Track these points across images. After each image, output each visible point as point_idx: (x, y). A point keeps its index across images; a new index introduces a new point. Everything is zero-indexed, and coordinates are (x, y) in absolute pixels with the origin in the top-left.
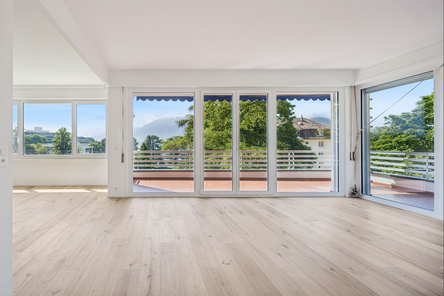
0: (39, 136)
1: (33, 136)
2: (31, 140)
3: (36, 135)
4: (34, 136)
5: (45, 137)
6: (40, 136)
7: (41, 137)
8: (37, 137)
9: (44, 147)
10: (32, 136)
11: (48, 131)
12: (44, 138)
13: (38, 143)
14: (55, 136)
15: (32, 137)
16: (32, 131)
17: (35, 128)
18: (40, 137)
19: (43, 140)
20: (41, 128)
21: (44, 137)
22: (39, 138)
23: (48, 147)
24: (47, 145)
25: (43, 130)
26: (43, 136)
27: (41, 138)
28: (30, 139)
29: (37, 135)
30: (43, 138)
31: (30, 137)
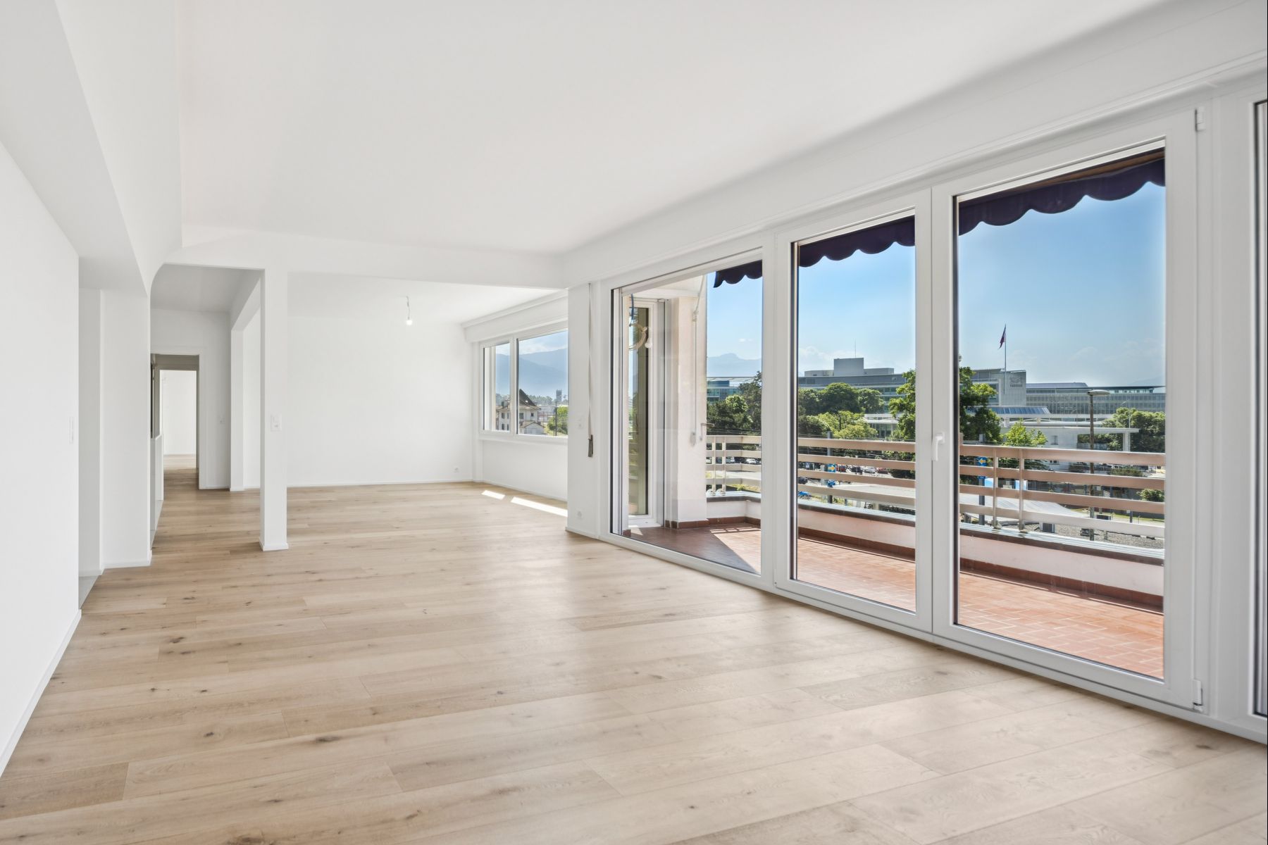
0: (851, 390)
1: (826, 388)
2: (821, 402)
3: (839, 384)
4: (830, 389)
5: (875, 389)
6: (852, 387)
7: (859, 391)
8: (843, 390)
9: (865, 425)
10: (824, 390)
11: (887, 369)
12: (869, 394)
13: (840, 412)
14: (903, 386)
15: (825, 392)
16: (824, 372)
17: (837, 362)
18: (853, 393)
19: (864, 400)
20: (862, 360)
21: (871, 391)
22: (852, 395)
23: (882, 425)
24: (880, 419)
25: (866, 367)
26: (868, 389)
27: (857, 395)
28: (817, 400)
29: (843, 385)
30: (865, 395)
31: (815, 393)
